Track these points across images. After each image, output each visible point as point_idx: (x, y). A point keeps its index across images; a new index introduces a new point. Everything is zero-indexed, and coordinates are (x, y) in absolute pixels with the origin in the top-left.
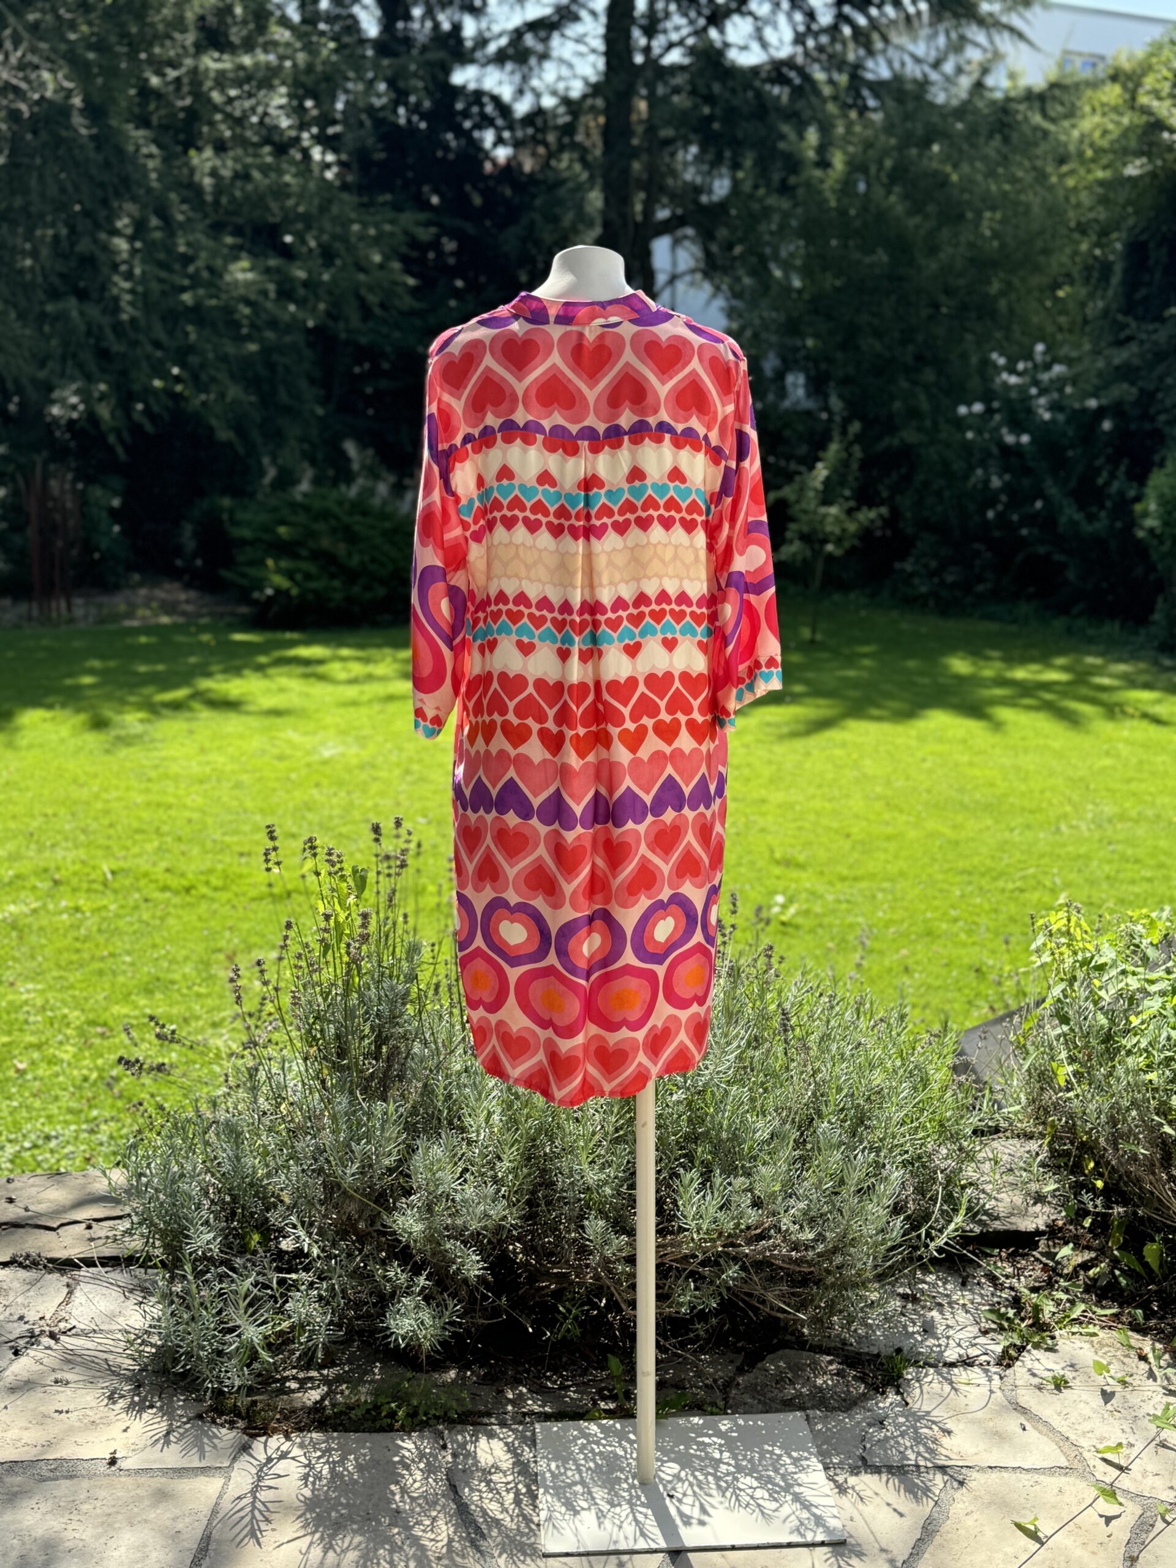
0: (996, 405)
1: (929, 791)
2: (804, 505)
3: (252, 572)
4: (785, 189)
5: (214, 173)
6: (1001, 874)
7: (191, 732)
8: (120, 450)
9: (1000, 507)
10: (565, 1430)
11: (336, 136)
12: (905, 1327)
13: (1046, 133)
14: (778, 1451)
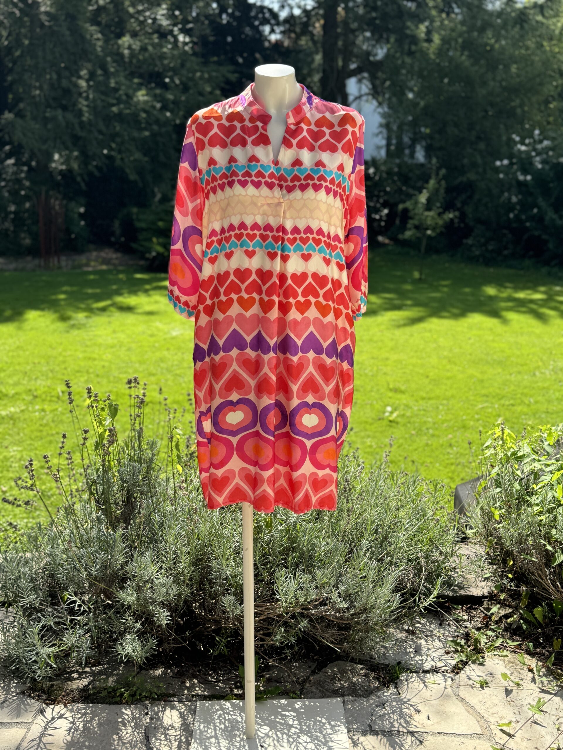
0: (514, 160)
1: (471, 354)
2: (416, 211)
3: (146, 244)
4: (411, 53)
5: (130, 48)
6: (503, 397)
7: (110, 323)
8: (83, 185)
9: (516, 212)
10: (212, 706)
11: (191, 29)
12: (405, 649)
13: (542, 24)
14: (324, 721)
